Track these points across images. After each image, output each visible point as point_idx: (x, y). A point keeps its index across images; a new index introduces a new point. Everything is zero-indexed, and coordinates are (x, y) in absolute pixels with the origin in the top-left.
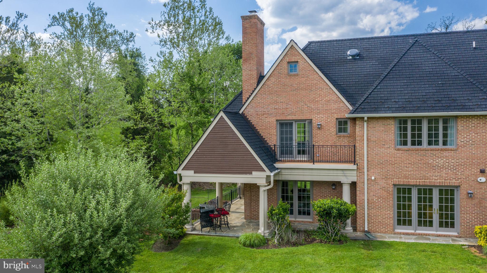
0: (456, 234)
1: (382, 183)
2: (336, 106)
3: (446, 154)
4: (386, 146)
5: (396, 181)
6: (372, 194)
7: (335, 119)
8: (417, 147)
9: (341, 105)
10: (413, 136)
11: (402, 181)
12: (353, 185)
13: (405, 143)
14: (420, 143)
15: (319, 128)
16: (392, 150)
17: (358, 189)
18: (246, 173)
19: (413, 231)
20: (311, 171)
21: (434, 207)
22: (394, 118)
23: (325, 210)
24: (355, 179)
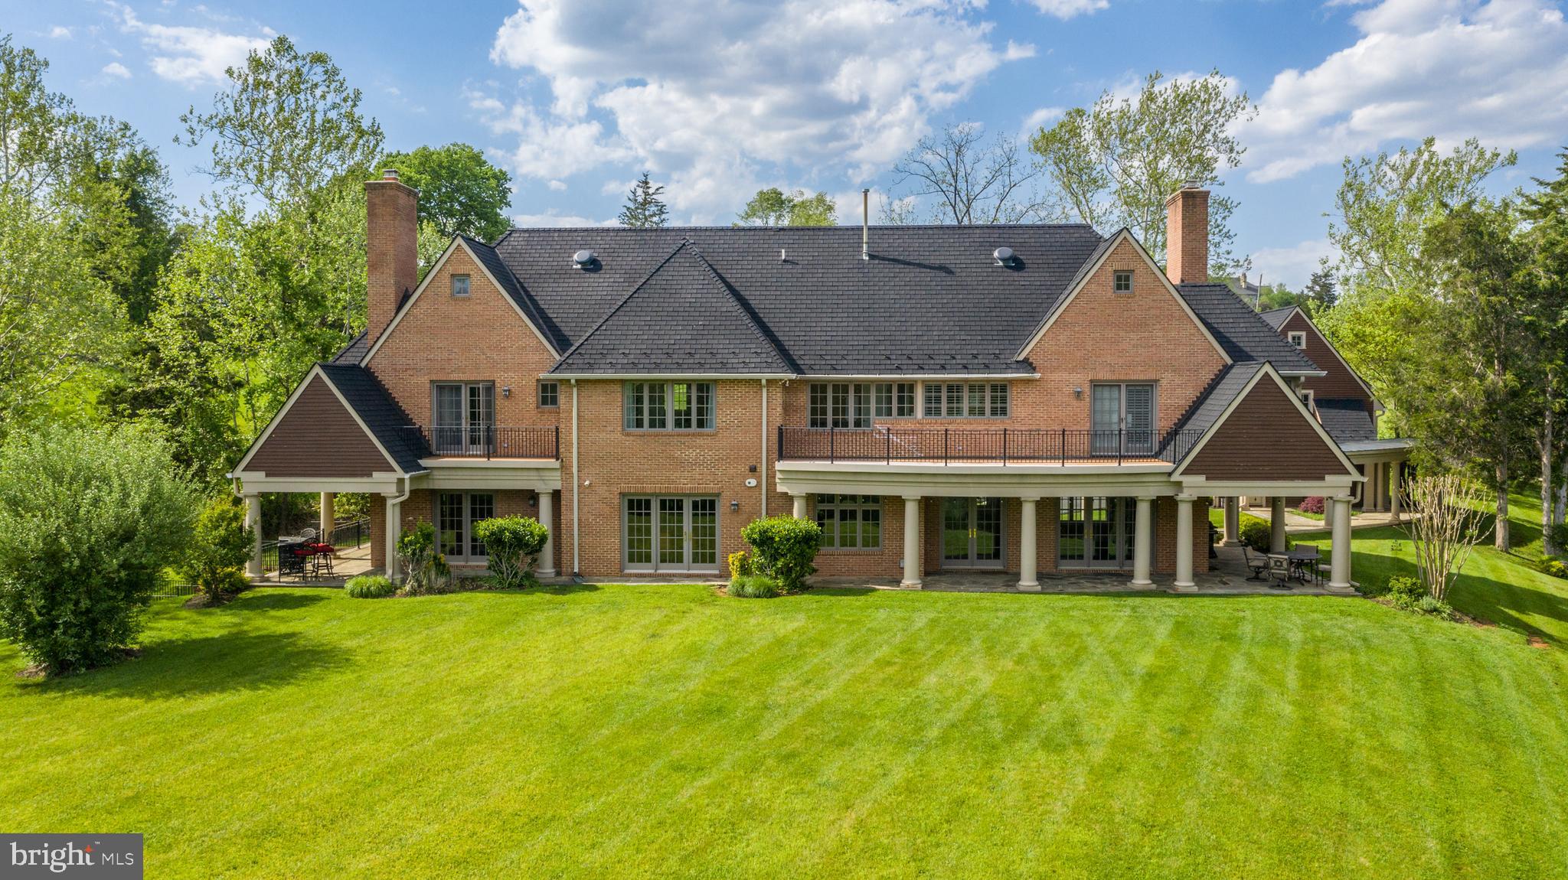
0: (716, 572)
1: (602, 490)
2: (536, 358)
3: (699, 441)
4: (609, 428)
5: (624, 487)
6: (586, 509)
7: (534, 381)
8: (657, 430)
9: (546, 355)
10: (652, 412)
11: (633, 487)
12: (556, 495)
13: (639, 424)
14: (663, 424)
15: (507, 397)
16: (618, 436)
17: (563, 502)
18: (362, 476)
19: (652, 571)
20: (484, 473)
21: (685, 530)
22: (623, 382)
23: (493, 534)
24: (558, 486)
